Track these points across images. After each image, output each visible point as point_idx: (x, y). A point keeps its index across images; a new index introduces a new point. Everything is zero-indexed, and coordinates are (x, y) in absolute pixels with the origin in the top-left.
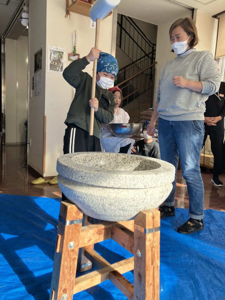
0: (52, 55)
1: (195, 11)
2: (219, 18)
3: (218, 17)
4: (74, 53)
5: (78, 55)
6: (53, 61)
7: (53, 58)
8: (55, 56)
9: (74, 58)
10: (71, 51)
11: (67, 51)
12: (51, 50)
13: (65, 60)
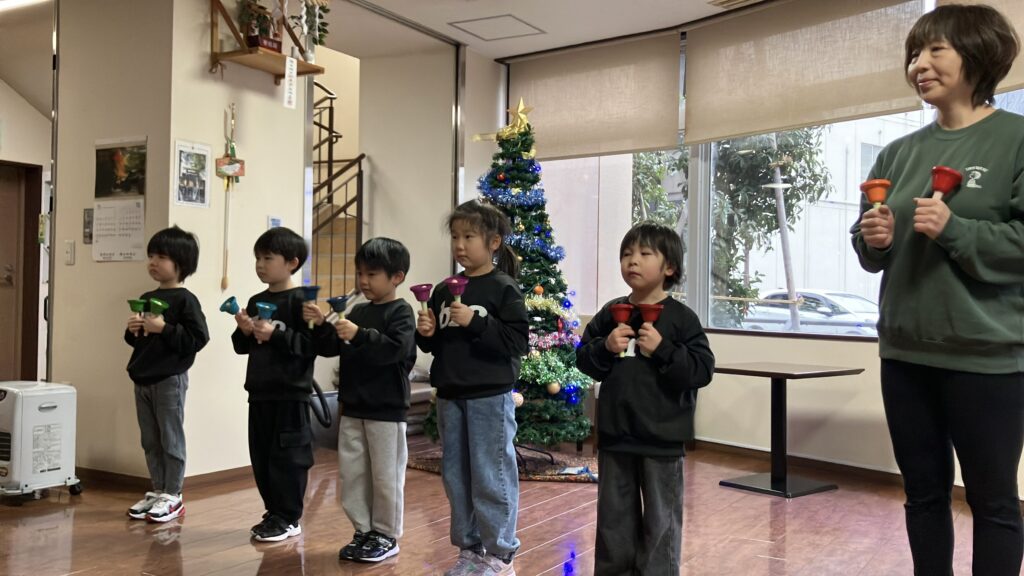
0: (183, 165)
1: (464, 47)
2: (510, 64)
4: (230, 157)
5: (241, 162)
6: (184, 177)
7: (185, 171)
8: (189, 166)
9: (230, 170)
10: (220, 152)
11: (214, 151)
12: (181, 152)
13: (209, 175)
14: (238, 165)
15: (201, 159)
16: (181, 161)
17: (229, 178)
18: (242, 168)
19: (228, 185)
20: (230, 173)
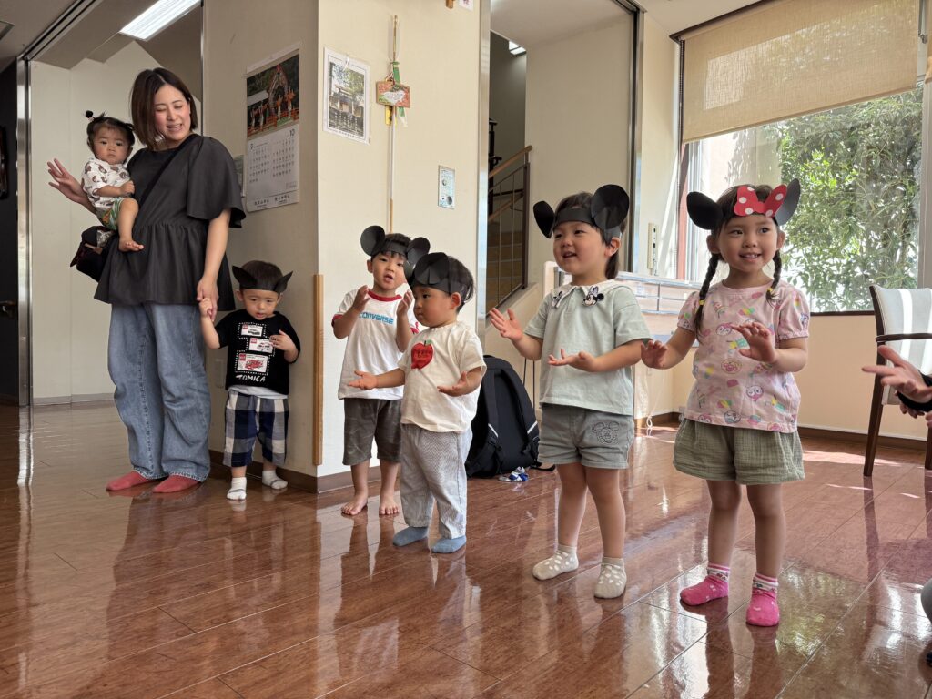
0: (335, 81)
1: (641, 14)
2: (684, 42)
3: (683, 38)
4: (393, 82)
5: (406, 90)
6: (334, 98)
7: (338, 91)
8: (342, 85)
9: (394, 98)
10: (382, 74)
11: (374, 73)
12: (332, 64)
13: (368, 101)
14: (401, 92)
15: (358, 79)
16: (331, 75)
17: (391, 108)
18: (407, 98)
19: (391, 119)
20: (393, 102)
